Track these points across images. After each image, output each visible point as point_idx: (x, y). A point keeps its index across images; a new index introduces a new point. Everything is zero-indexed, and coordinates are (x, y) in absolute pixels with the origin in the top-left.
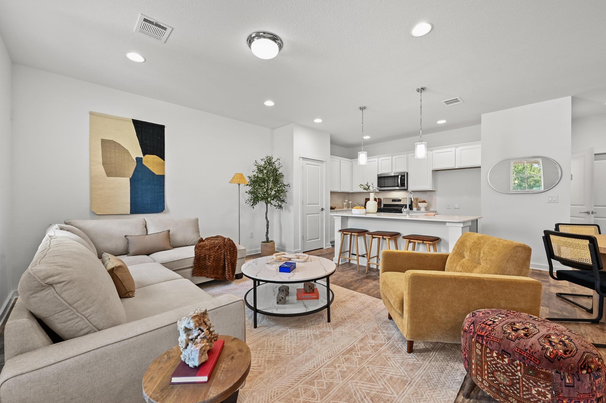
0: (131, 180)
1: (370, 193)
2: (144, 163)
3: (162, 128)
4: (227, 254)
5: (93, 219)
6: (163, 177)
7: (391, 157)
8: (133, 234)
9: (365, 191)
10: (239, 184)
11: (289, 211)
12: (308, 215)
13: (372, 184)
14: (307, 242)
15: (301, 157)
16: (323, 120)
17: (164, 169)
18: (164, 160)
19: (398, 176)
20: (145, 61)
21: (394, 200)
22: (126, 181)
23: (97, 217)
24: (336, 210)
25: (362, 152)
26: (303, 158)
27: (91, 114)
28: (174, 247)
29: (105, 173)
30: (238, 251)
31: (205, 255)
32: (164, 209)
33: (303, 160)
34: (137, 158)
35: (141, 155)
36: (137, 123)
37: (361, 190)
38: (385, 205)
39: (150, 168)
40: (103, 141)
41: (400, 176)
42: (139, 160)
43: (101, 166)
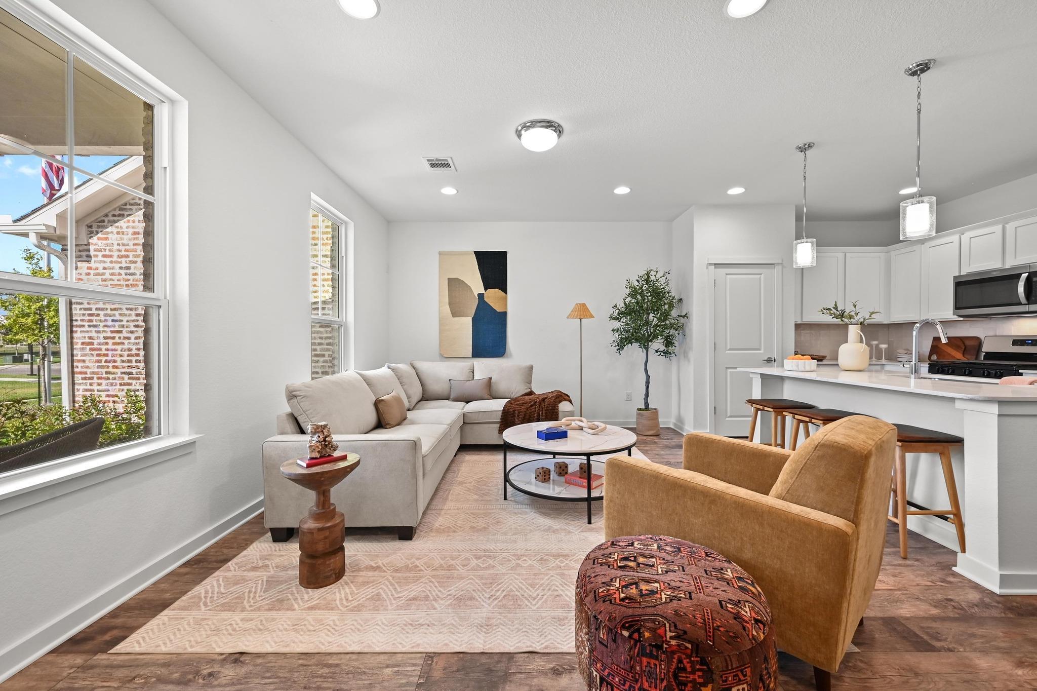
0: (473, 319)
1: (850, 326)
2: (485, 299)
3: (504, 254)
4: (542, 413)
5: (441, 361)
6: (504, 314)
7: (1000, 227)
8: (458, 379)
9: (838, 321)
10: (581, 319)
11: (689, 361)
12: (729, 370)
13: (855, 306)
14: (727, 419)
15: (711, 264)
16: (746, 189)
17: (506, 305)
18: (506, 294)
19: (1019, 276)
20: (458, 192)
21: (1017, 342)
22: (469, 320)
23: (445, 359)
24: (824, 362)
25: (803, 240)
26: (715, 264)
27: (440, 254)
28: (494, 398)
29: (451, 314)
30: (560, 413)
31: (514, 411)
32: (505, 353)
33: (715, 268)
34: (479, 295)
35: (482, 291)
36: (478, 254)
37: (828, 319)
38: (989, 355)
39: (492, 305)
40: (450, 280)
41: (1025, 276)
42: (481, 296)
43: (448, 307)
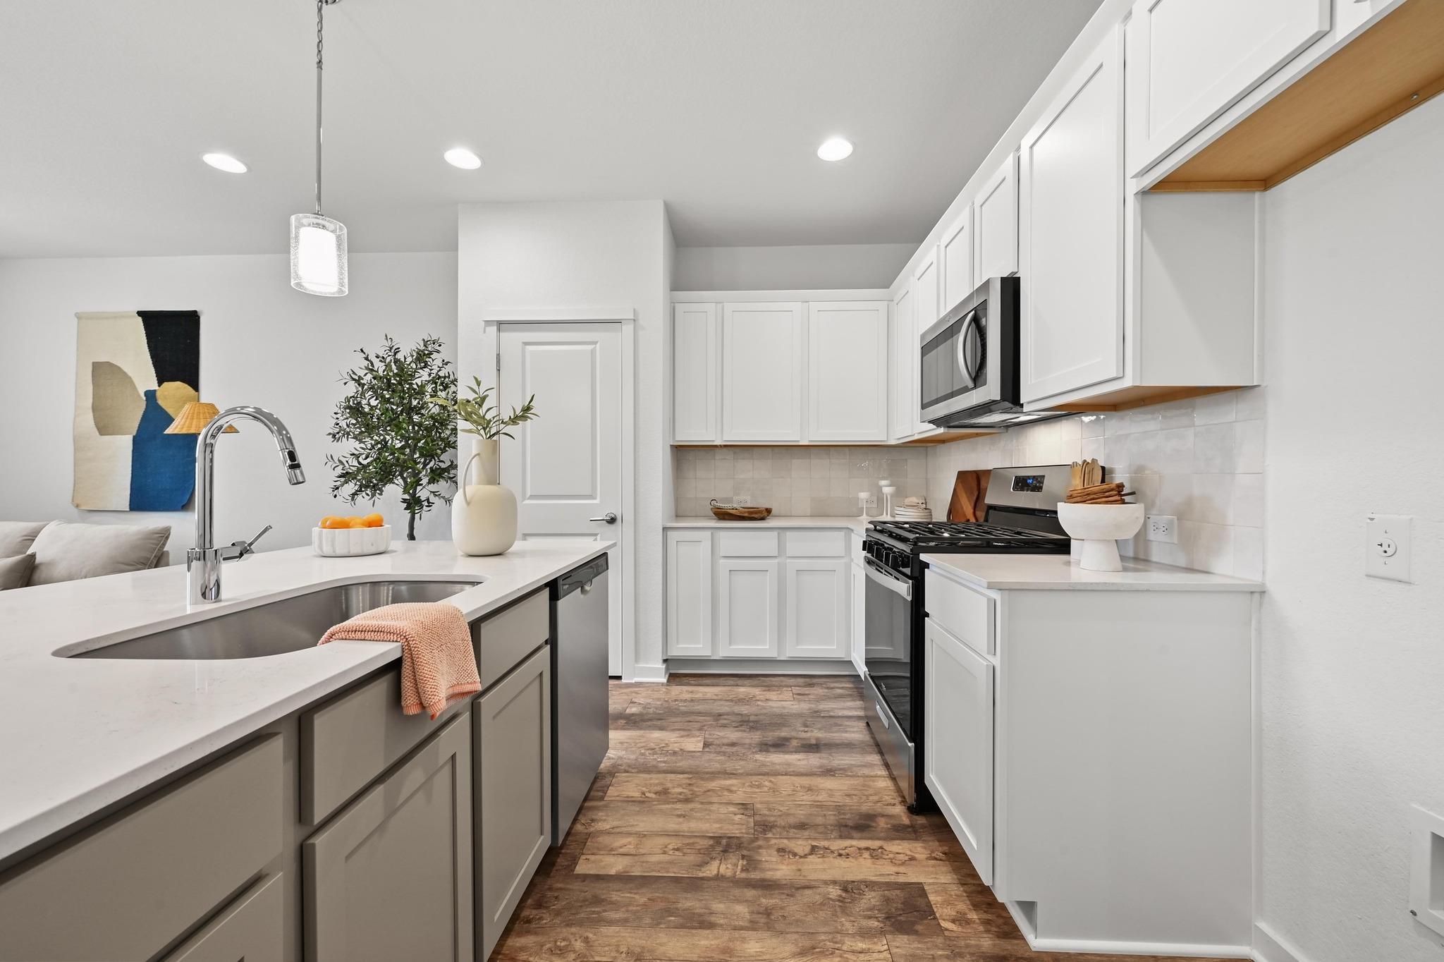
0: (135, 440)
2: (159, 402)
15: (489, 323)
18: (197, 390)
21: (1020, 482)
22: (127, 442)
23: (84, 515)
26: (500, 322)
27: (79, 317)
29: (95, 429)
32: (188, 502)
33: (499, 331)
34: (147, 393)
35: (153, 385)
36: (146, 316)
39: (170, 411)
40: (96, 366)
41: (969, 319)
42: (151, 395)
43: (90, 415)
